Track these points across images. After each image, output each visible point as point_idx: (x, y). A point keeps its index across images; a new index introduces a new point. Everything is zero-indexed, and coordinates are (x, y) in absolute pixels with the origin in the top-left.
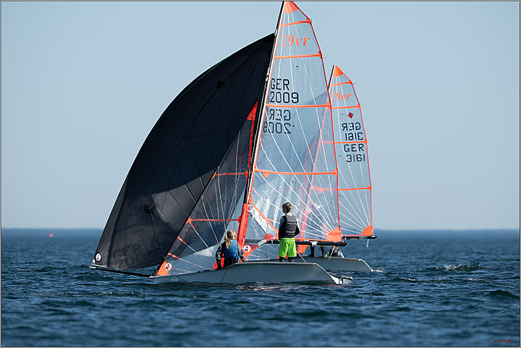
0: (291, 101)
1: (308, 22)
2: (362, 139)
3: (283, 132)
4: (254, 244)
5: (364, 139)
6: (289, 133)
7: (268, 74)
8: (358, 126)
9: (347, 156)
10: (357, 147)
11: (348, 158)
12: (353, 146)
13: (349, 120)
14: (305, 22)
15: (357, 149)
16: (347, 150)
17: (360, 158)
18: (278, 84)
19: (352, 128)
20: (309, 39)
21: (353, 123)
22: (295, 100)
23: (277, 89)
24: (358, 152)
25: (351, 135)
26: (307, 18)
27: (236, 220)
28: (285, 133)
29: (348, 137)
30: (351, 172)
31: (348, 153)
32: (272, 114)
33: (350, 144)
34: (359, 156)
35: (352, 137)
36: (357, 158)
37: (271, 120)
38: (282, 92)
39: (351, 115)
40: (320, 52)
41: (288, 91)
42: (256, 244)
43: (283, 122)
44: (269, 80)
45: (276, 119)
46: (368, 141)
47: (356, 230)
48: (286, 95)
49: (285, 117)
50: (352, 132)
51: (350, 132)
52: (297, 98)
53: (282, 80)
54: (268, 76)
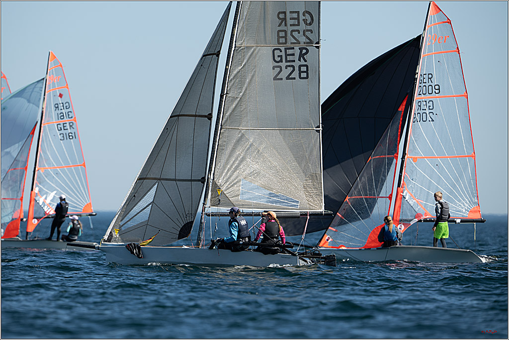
0: (434, 92)
1: (448, 22)
2: (72, 117)
3: (428, 120)
4: (407, 223)
5: (74, 117)
6: (433, 121)
7: (417, 72)
8: (67, 105)
9: (60, 134)
10: (68, 125)
11: (60, 137)
12: (65, 125)
13: (60, 100)
14: (446, 22)
15: (68, 127)
16: (60, 129)
17: (71, 136)
18: (424, 78)
19: (62, 108)
20: (448, 36)
21: (63, 103)
22: (437, 91)
23: (423, 83)
24: (69, 131)
25: (62, 114)
26: (448, 19)
27: (387, 197)
28: (430, 121)
29: (59, 116)
30: (65, 150)
31: (61, 132)
32: (419, 106)
33: (62, 123)
34: (70, 134)
35: (63, 116)
36: (69, 136)
37: (419, 111)
38: (427, 85)
39: (61, 96)
40: (458, 48)
41: (431, 84)
42: (408, 223)
43: (427, 112)
44: (418, 76)
45: (423, 110)
46: (77, 119)
47: (76, 207)
48: (430, 87)
49: (429, 106)
50: (63, 111)
51: (61, 111)
52: (439, 89)
53: (427, 75)
54: (417, 73)
